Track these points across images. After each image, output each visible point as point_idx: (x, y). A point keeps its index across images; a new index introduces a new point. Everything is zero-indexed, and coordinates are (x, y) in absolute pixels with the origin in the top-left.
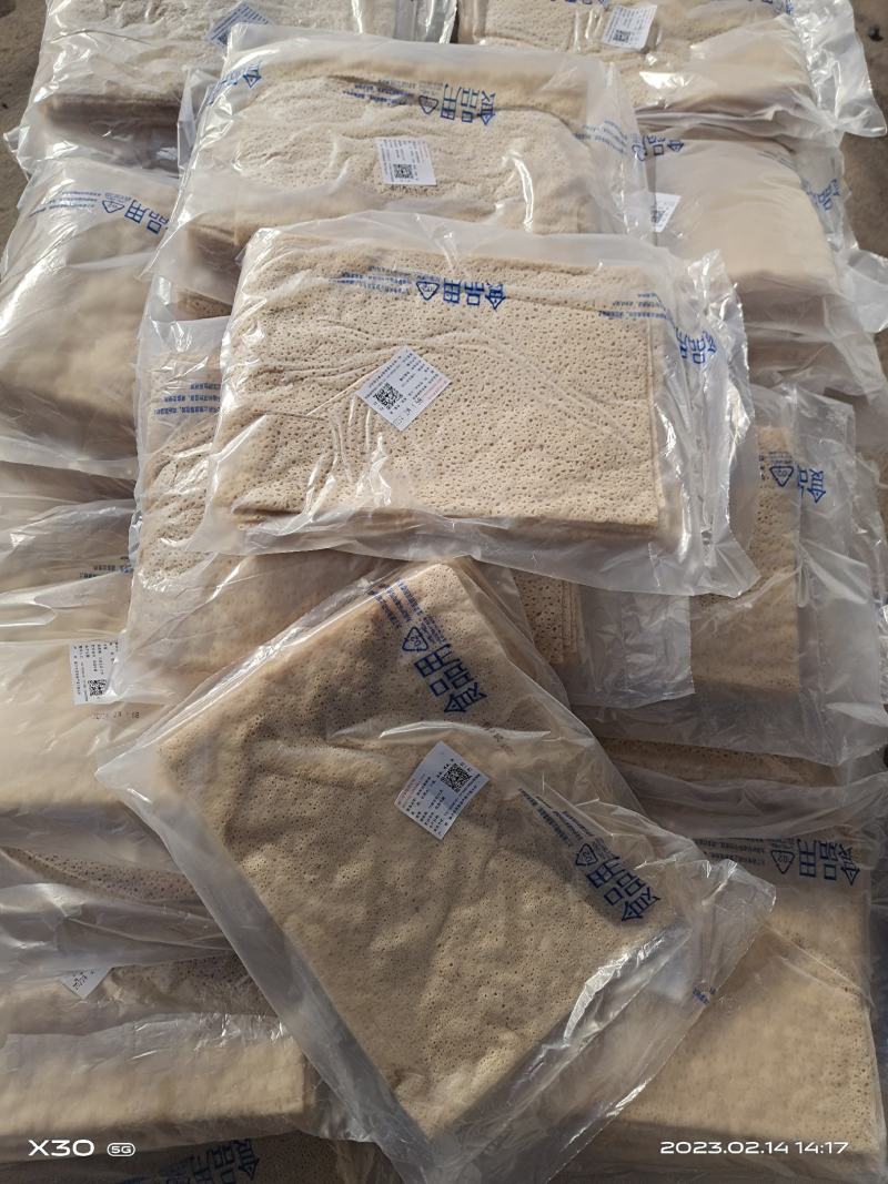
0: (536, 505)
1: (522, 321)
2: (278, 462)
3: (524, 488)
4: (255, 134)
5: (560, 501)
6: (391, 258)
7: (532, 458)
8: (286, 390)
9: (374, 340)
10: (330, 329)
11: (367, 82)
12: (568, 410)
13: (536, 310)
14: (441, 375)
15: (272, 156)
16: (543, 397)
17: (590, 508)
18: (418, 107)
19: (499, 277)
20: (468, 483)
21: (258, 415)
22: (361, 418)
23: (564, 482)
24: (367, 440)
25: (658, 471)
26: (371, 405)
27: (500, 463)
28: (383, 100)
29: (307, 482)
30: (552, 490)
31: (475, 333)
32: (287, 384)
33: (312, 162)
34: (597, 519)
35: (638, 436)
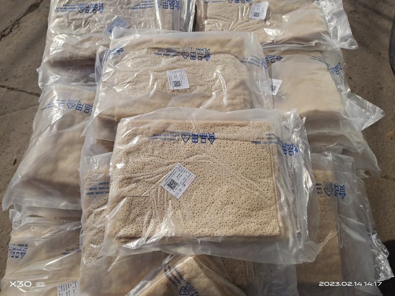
0: (231, 230)
1: (222, 148)
2: (132, 216)
3: (226, 223)
4: (122, 75)
5: (240, 228)
6: (172, 126)
7: (229, 209)
8: (133, 185)
9: (166, 162)
10: (150, 159)
11: (162, 49)
12: (241, 186)
13: (227, 143)
14: (192, 174)
15: (128, 83)
16: (232, 181)
17: (253, 230)
18: (182, 57)
19: (212, 130)
20: (204, 221)
21: (123, 197)
22: (162, 195)
23: (241, 218)
24: (165, 203)
25: (278, 209)
26: (166, 189)
27: (216, 211)
28: (169, 55)
29: (143, 223)
30: (237, 223)
31: (204, 155)
32: (134, 183)
33: (143, 84)
34: (255, 235)
35: (269, 195)
